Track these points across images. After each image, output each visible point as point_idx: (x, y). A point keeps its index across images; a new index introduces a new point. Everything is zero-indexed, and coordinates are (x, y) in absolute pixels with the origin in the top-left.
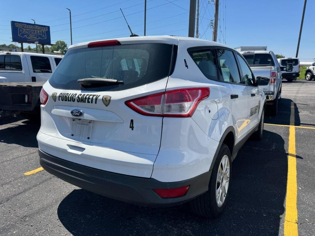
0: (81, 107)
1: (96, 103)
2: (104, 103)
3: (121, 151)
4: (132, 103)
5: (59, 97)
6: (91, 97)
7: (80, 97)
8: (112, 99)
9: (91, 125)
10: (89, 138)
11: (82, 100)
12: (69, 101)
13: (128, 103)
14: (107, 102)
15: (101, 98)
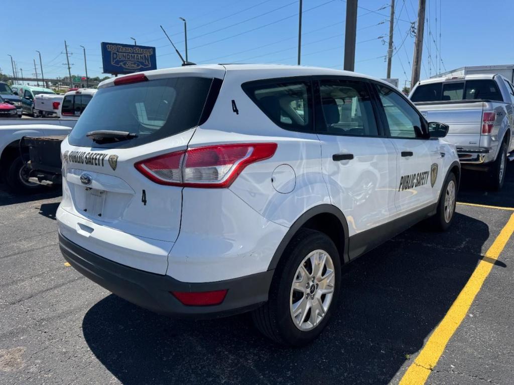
0: (89, 171)
1: (103, 166)
2: (111, 165)
3: (130, 234)
4: (143, 166)
5: (70, 156)
6: (98, 157)
7: (88, 157)
8: (118, 160)
9: (104, 196)
10: (100, 215)
11: (90, 161)
12: (78, 162)
13: (139, 165)
14: (114, 163)
15: (107, 158)
